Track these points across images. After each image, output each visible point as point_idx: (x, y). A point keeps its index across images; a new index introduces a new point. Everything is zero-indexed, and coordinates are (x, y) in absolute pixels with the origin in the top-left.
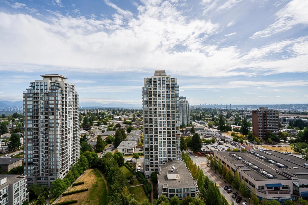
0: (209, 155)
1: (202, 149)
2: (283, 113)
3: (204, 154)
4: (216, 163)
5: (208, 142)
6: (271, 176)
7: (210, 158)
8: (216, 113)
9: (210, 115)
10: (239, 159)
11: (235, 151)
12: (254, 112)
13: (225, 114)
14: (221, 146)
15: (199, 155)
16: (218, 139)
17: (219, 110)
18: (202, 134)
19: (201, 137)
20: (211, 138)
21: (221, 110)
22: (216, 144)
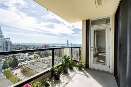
0: (22, 67)
1: (18, 65)
2: (51, 46)
3: (19, 67)
4: (25, 70)
5: (23, 61)
6: (45, 68)
7: (23, 68)
8: (28, 47)
9: (25, 48)
10: (35, 65)
11: (34, 62)
12: (42, 46)
13: (32, 47)
14: (29, 61)
15: (17, 69)
16: (28, 59)
17: (30, 46)
18: (19, 58)
19: (19, 59)
20: (24, 59)
21: (31, 46)
22: (27, 61)
